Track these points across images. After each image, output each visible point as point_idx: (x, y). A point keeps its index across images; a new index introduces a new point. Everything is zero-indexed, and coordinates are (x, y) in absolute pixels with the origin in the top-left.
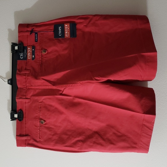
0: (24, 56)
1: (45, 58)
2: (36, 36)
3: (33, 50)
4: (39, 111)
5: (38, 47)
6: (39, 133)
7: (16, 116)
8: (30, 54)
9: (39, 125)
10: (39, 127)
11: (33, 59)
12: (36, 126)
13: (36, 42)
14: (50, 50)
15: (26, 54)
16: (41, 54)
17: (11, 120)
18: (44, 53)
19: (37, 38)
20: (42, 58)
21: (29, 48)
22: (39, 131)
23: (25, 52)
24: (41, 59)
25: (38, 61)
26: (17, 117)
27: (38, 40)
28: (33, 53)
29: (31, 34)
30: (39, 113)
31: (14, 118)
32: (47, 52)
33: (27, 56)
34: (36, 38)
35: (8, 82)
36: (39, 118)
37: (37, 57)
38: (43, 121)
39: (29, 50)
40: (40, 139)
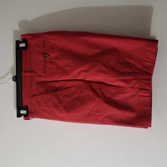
4: (43, 47)
6: (43, 68)
9: (43, 60)
10: (43, 62)
12: (40, 62)
22: (43, 66)
30: (43, 49)
35: (13, 79)
36: (43, 53)
38: (47, 55)
40: (44, 73)
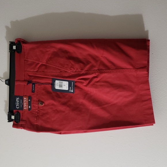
0: (20, 106)
1: (42, 110)
2: (33, 86)
3: (29, 100)
5: (35, 98)
7: (13, 117)
8: (26, 105)
11: (29, 109)
13: (33, 93)
14: (47, 103)
15: (22, 104)
16: (37, 106)
17: (8, 122)
18: (40, 105)
19: (34, 88)
20: (39, 109)
21: (25, 99)
23: (21, 102)
24: (37, 111)
25: (34, 113)
26: (14, 119)
27: (35, 91)
28: (29, 104)
29: (28, 84)
31: (11, 120)
32: (44, 105)
33: (23, 106)
34: (32, 88)
37: (33, 108)
39: (25, 100)
